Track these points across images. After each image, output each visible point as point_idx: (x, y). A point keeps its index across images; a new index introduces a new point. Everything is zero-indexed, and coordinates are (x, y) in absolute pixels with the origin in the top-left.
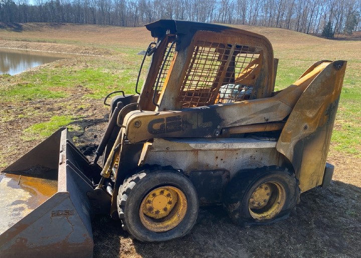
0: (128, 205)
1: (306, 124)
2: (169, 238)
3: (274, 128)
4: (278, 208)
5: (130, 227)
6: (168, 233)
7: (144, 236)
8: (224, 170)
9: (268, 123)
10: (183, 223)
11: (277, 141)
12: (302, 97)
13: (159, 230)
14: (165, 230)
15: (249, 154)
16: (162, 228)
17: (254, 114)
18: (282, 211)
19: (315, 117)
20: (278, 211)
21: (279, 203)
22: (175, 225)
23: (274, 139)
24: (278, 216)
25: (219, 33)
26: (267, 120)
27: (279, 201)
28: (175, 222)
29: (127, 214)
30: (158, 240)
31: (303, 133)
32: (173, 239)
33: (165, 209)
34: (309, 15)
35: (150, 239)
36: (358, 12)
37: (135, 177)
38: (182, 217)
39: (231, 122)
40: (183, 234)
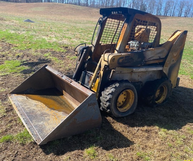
0: (112, 100)
1: (173, 59)
2: (127, 114)
3: (161, 61)
4: (163, 98)
5: (112, 110)
6: (126, 112)
7: (118, 114)
8: (141, 82)
9: (160, 59)
10: (132, 107)
11: (163, 67)
12: (173, 47)
13: (123, 111)
14: (125, 111)
15: (150, 74)
16: (123, 110)
17: (156, 55)
18: (165, 99)
19: (176, 56)
20: (164, 99)
21: (164, 96)
22: (129, 108)
23: (162, 66)
24: (164, 101)
25: (143, 16)
26: (160, 57)
27: (164, 94)
28: (129, 107)
29: (111, 104)
30: (123, 116)
31: (172, 63)
32: (129, 115)
33: (123, 102)
34: (122, 4)
35: (120, 116)
36: (145, 4)
37: (114, 86)
38: (131, 104)
39: (148, 58)
40: (132, 112)
